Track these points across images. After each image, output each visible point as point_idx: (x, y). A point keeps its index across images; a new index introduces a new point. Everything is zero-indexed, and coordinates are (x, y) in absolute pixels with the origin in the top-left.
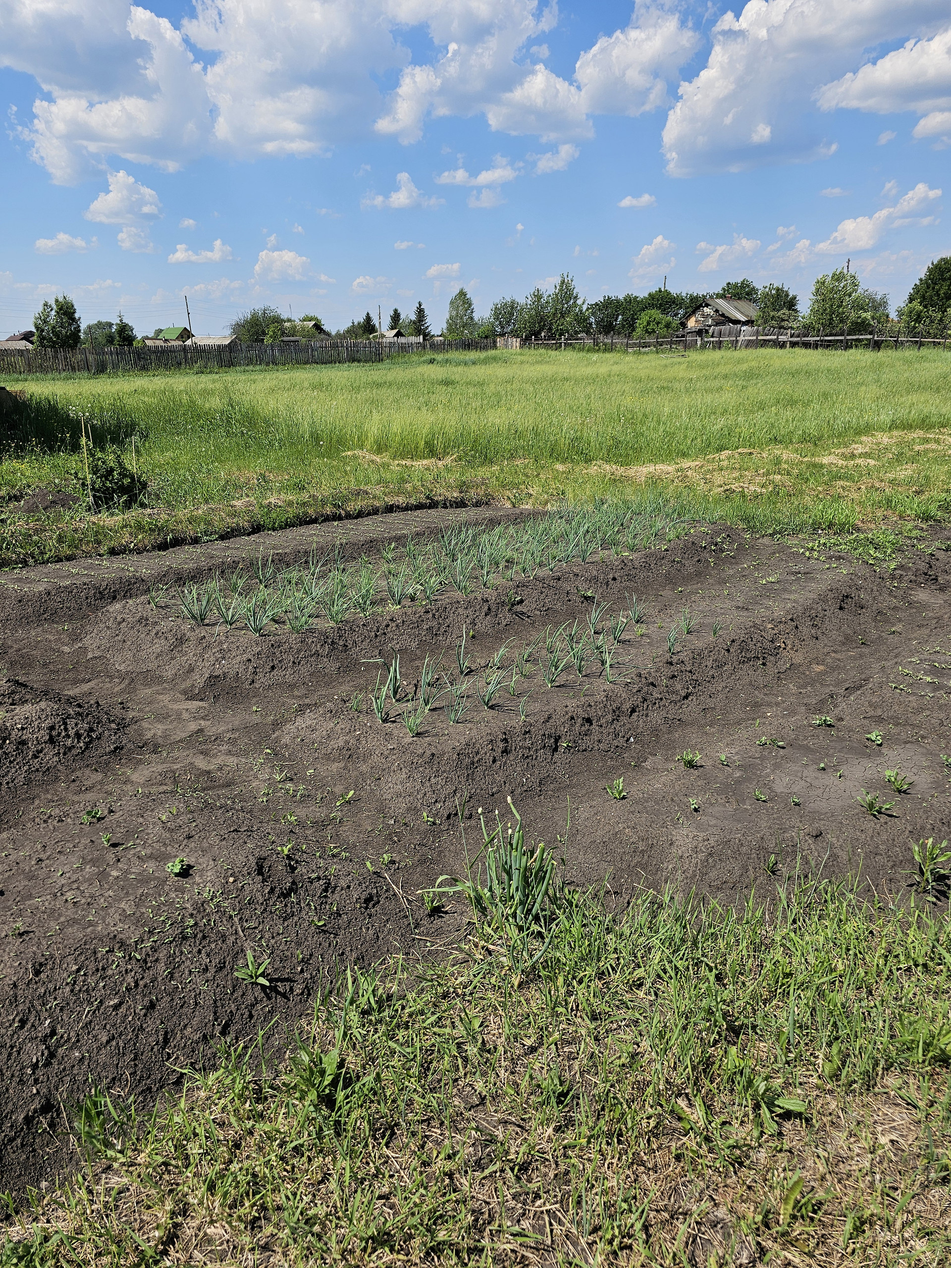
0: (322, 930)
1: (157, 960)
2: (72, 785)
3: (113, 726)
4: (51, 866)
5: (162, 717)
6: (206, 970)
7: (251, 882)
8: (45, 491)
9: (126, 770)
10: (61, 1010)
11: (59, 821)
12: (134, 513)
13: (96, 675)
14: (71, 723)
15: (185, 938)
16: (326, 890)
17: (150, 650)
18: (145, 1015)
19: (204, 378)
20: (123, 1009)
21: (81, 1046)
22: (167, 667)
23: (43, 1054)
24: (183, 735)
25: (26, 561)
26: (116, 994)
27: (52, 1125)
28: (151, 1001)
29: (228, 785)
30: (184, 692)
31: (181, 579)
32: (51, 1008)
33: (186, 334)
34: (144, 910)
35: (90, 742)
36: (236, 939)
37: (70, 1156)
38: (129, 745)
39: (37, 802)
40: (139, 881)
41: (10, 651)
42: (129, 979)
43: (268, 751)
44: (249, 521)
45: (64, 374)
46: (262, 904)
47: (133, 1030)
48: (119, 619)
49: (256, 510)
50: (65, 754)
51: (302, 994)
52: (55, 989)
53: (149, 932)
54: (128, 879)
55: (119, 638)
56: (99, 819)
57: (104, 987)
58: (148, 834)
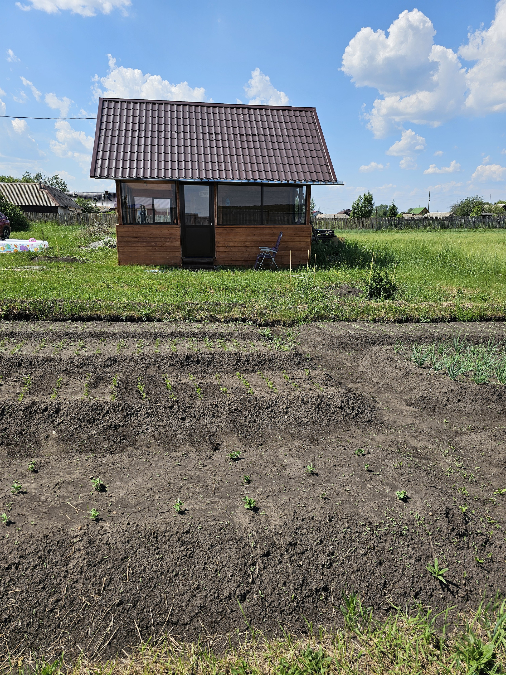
0: (479, 565)
1: (386, 540)
2: (347, 432)
3: (369, 409)
4: (340, 470)
5: (393, 411)
6: (410, 557)
7: (441, 519)
8: (347, 286)
9: (373, 433)
10: (338, 544)
11: (344, 449)
12: (389, 302)
13: (361, 380)
14: (351, 401)
15: (402, 535)
16: (486, 543)
17: (390, 374)
18: (376, 566)
19: (431, 234)
20: (366, 558)
21: (344, 567)
22: (398, 385)
23: (327, 562)
24: (404, 424)
25: (335, 319)
26: (364, 548)
27: (326, 599)
28: (380, 561)
29: (427, 459)
30: (406, 401)
31: (411, 340)
32: (334, 540)
33: (425, 211)
34: (382, 511)
35: (358, 414)
36: (429, 548)
37: (332, 619)
38: (375, 421)
39: (331, 436)
40: (381, 494)
41: (324, 360)
42: (371, 543)
43: (452, 447)
44: (450, 315)
45: (361, 230)
46: (446, 534)
47: (370, 571)
48: (377, 355)
49: (455, 309)
50: (346, 416)
51: (463, 597)
52: (337, 532)
53: (384, 524)
54: (375, 491)
55: (376, 364)
56: (363, 455)
57: (359, 542)
58: (386, 471)
